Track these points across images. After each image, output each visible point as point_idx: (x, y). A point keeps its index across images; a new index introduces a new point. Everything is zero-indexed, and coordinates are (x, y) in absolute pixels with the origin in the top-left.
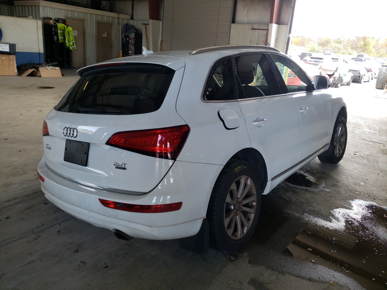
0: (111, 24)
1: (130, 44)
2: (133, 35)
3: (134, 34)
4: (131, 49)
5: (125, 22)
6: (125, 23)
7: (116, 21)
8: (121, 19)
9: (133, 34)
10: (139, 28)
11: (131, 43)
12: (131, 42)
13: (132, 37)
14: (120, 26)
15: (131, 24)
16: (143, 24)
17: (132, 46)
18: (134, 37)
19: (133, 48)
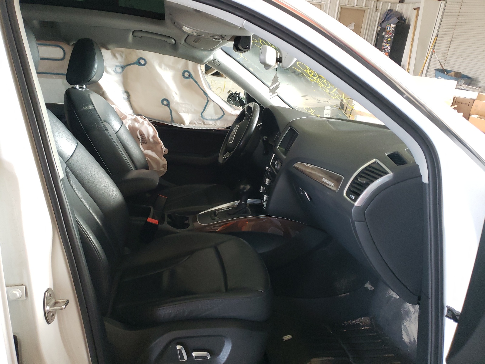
0: (365, 11)
1: (385, 41)
2: (392, 28)
3: (395, 25)
4: (385, 49)
5: (387, 7)
6: (389, 9)
7: (372, 6)
8: (381, 3)
9: (393, 26)
10: (408, 17)
11: (387, 39)
12: (387, 37)
13: (391, 31)
14: (377, 15)
15: (397, 10)
16: (415, 9)
17: (387, 45)
18: (394, 29)
19: (388, 48)
